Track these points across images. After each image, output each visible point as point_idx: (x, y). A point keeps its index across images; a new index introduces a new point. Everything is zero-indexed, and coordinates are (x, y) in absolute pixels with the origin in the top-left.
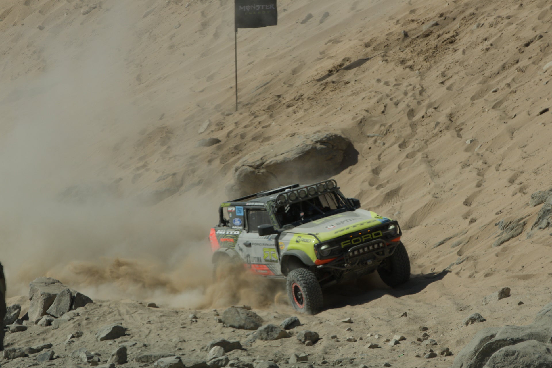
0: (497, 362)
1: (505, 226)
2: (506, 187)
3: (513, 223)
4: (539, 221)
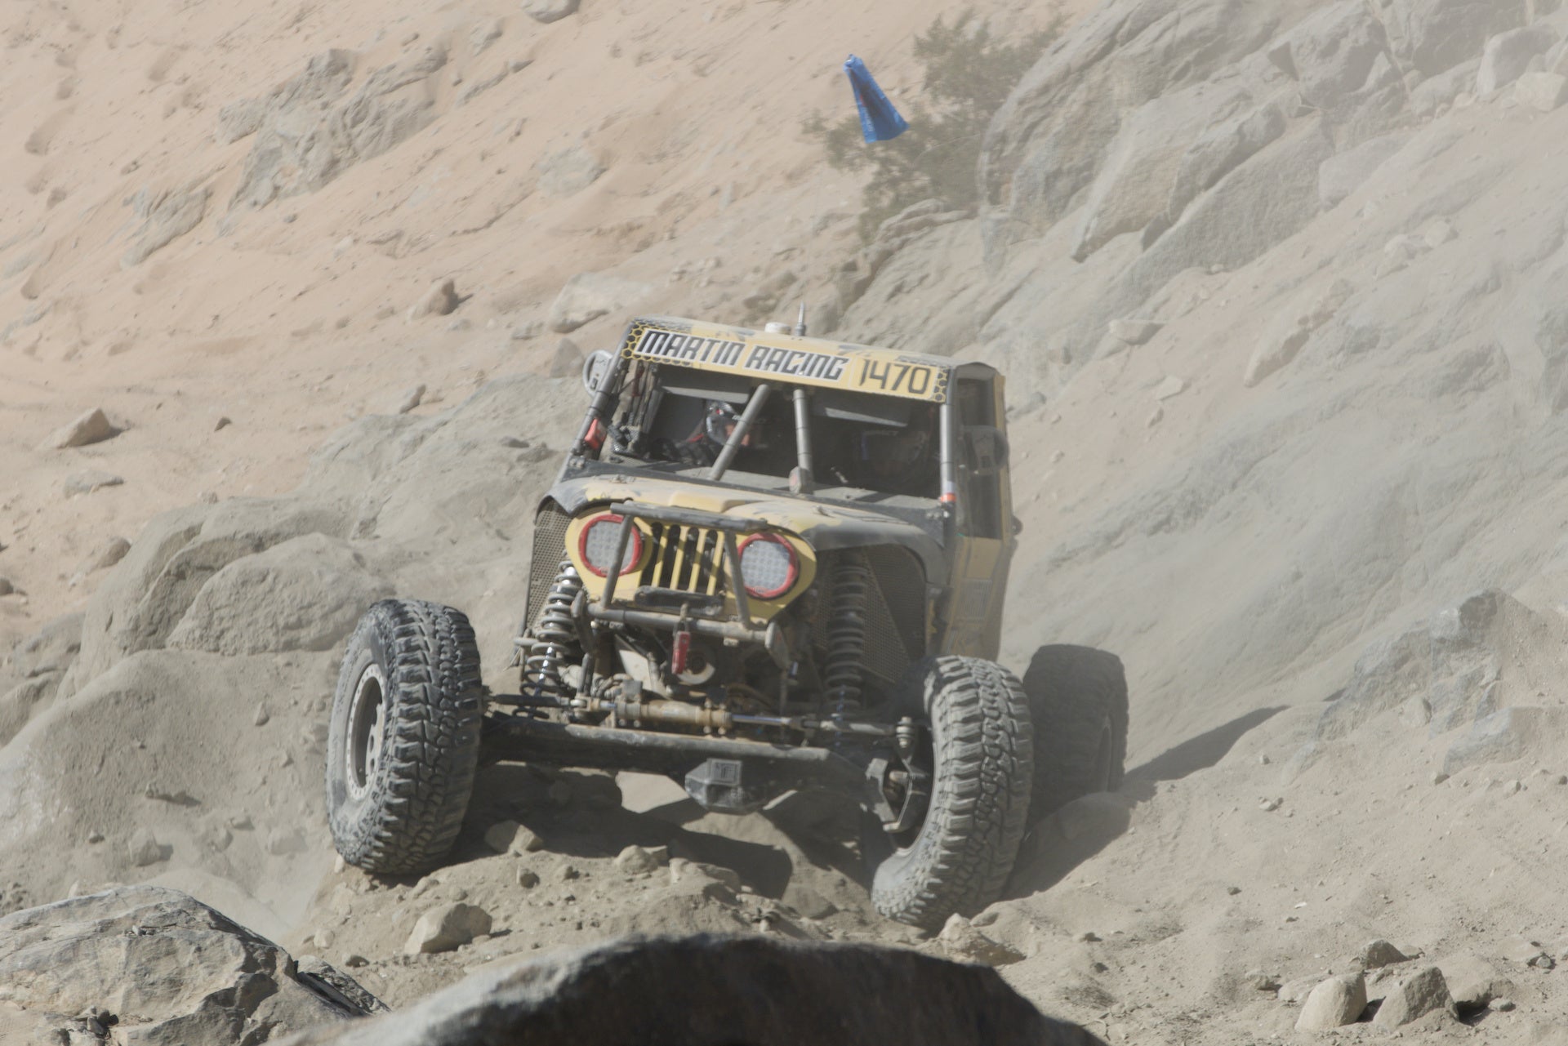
0: (218, 605)
1: (151, 204)
2: (142, 92)
3: (175, 196)
4: (247, 184)
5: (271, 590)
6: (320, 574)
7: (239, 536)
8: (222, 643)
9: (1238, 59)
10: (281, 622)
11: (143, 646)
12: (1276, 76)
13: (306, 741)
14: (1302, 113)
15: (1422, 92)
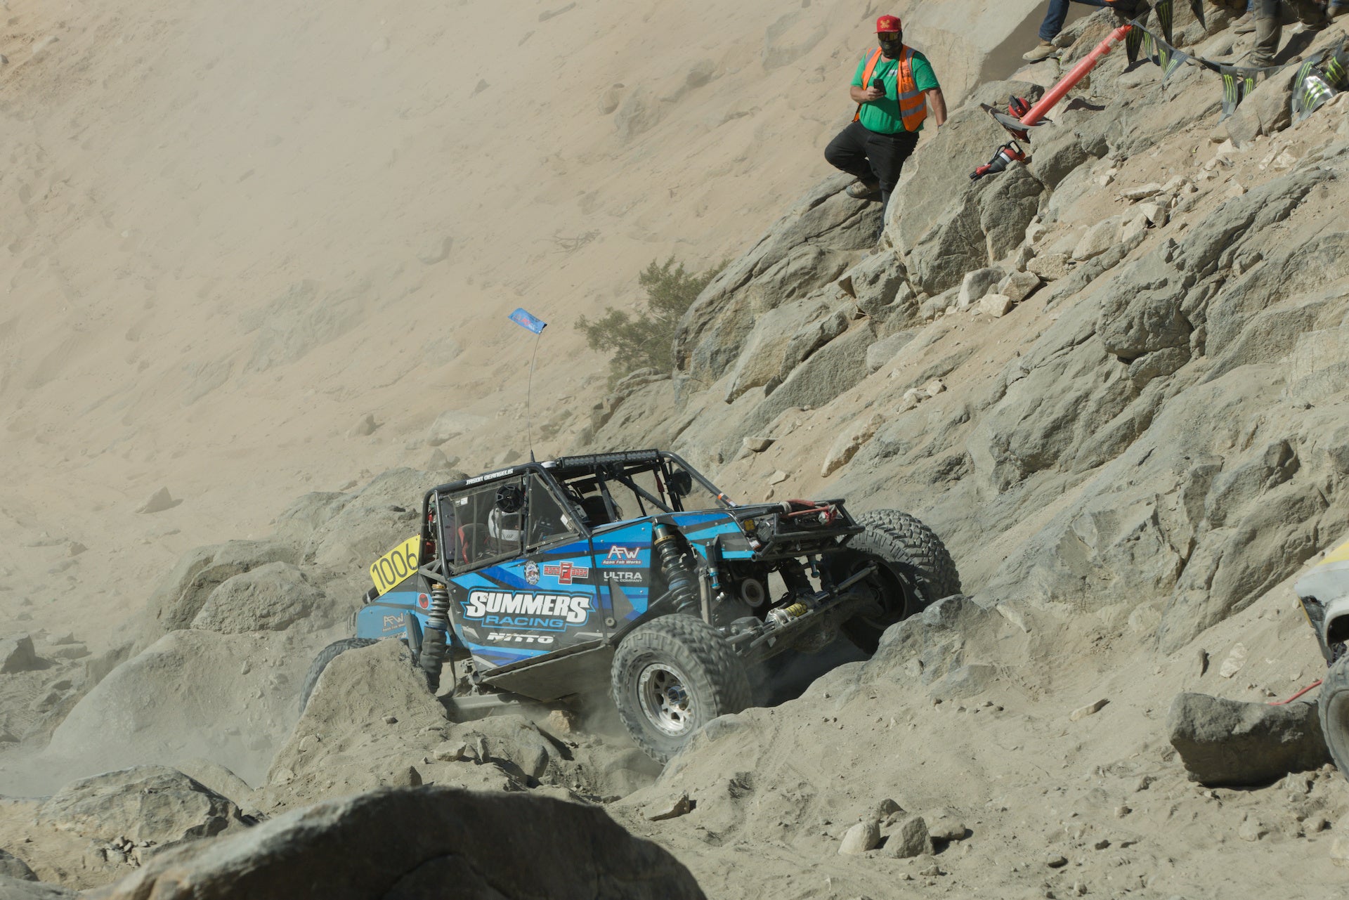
5: (252, 595)
6: (281, 586)
7: (235, 563)
8: (223, 626)
9: (823, 286)
10: (258, 614)
11: (179, 627)
12: (843, 296)
13: (272, 683)
14: (859, 317)
15: (928, 305)
